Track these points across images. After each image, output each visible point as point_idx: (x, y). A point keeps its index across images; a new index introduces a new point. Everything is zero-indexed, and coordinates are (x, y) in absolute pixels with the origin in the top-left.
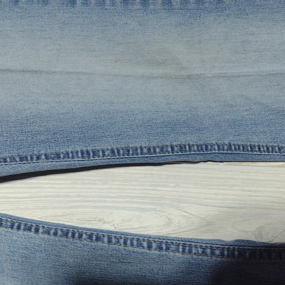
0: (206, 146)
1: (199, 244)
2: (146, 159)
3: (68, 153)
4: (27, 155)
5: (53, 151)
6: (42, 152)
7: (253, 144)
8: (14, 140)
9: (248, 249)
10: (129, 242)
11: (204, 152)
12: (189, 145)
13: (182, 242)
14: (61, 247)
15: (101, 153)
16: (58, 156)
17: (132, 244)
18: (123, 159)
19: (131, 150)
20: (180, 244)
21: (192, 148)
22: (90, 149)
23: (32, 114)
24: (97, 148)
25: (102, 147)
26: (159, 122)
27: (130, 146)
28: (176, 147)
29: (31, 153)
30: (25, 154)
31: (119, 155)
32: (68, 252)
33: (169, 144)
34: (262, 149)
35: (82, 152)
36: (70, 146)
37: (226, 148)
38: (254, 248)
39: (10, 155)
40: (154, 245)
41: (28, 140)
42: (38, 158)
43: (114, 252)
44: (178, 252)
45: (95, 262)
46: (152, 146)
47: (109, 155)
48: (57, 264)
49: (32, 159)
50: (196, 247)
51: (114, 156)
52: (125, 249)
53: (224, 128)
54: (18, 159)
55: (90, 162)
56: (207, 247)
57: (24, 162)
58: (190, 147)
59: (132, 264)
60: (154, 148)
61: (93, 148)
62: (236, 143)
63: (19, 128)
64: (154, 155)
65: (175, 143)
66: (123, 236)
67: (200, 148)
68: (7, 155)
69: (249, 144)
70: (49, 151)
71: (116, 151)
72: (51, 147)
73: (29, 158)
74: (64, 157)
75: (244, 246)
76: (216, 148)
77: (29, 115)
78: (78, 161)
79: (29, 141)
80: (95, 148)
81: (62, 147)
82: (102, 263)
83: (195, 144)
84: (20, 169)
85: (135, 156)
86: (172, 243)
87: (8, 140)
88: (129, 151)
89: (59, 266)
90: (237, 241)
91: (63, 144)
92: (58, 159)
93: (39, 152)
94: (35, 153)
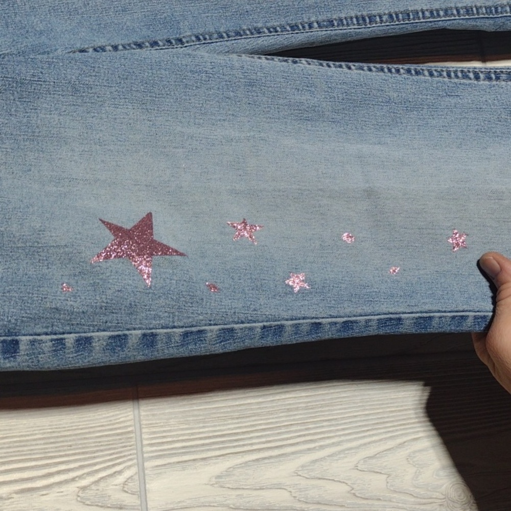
2: (430, 24)
3: (341, 20)
4: (296, 23)
5: (325, 18)
6: (313, 19)
8: (279, 6)
10: (453, 74)
11: (494, 15)
14: (381, 81)
15: (378, 19)
16: (331, 23)
17: (457, 77)
18: (404, 26)
19: (411, 14)
22: (365, 13)
24: (373, 12)
25: (379, 11)
27: (410, 9)
29: (301, 21)
30: (294, 22)
31: (398, 20)
32: (390, 86)
35: (357, 18)
36: (342, 11)
39: (278, 23)
40: (482, 76)
41: (294, 5)
42: (310, 26)
43: (439, 84)
45: (420, 96)
46: (434, 8)
47: (387, 21)
48: (380, 100)
49: (304, 27)
51: (392, 22)
52: (451, 82)
54: (288, 28)
55: (367, 30)
57: (296, 32)
58: (477, 9)
59: (462, 97)
60: (437, 11)
61: (368, 12)
64: (439, 19)
65: (460, 5)
66: (444, 69)
68: (275, 24)
70: (320, 18)
71: (394, 16)
72: (322, 13)
73: (301, 27)
74: (338, 25)
78: (355, 29)
79: (296, 6)
80: (370, 12)
81: (333, 12)
82: (428, 97)
83: (483, 5)
84: (294, 40)
85: (417, 21)
87: (273, 6)
88: (408, 15)
89: (383, 102)
91: (335, 9)
92: (332, 27)
93: (309, 19)
94: (306, 20)
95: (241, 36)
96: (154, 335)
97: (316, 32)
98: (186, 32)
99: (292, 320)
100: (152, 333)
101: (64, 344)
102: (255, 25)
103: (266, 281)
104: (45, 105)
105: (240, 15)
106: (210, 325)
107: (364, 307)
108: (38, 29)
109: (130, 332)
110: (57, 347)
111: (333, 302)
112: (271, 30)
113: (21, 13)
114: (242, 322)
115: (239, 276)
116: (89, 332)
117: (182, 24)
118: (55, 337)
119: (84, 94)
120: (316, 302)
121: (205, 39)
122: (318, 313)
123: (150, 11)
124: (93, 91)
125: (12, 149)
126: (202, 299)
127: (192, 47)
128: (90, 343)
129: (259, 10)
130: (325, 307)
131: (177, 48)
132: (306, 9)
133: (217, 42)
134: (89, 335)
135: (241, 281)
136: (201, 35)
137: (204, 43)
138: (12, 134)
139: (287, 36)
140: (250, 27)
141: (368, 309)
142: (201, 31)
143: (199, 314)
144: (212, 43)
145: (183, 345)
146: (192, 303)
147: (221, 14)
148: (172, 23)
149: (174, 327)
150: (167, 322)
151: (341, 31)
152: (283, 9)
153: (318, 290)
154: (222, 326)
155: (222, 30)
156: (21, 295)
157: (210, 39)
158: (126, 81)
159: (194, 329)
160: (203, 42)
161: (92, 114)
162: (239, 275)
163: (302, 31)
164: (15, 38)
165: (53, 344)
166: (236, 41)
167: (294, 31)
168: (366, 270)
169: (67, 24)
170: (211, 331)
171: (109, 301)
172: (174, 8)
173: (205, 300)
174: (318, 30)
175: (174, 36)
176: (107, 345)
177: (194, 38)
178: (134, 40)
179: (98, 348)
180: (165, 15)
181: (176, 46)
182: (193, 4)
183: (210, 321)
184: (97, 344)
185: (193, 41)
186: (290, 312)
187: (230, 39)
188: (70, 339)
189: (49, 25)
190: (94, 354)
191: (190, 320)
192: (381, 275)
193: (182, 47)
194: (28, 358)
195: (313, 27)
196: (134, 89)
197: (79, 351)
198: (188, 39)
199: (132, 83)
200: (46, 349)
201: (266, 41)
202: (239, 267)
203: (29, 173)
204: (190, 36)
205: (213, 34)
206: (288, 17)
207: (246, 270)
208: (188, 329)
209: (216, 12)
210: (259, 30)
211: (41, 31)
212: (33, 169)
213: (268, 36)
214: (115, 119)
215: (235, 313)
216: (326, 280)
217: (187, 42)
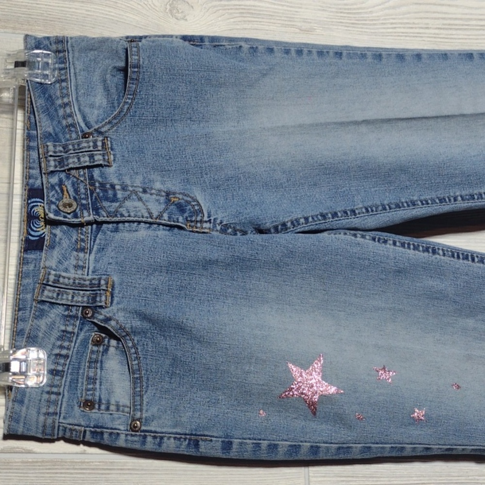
3: (481, 195)
4: (444, 197)
5: (467, 193)
6: (458, 194)
8: (432, 183)
16: (472, 197)
23: (448, 158)
29: (448, 195)
30: (442, 196)
36: (482, 187)
39: (430, 197)
41: (444, 183)
42: (455, 200)
49: (450, 200)
54: (437, 201)
63: (437, 172)
68: (427, 197)
70: (464, 193)
72: (465, 189)
73: (447, 200)
74: (478, 199)
77: (445, 159)
79: (445, 184)
81: (475, 188)
87: (427, 183)
91: (476, 186)
92: (473, 200)
93: (455, 193)
94: (452, 194)
95: (400, 208)
96: (318, 447)
97: (460, 204)
98: (359, 204)
99: (411, 444)
100: (317, 446)
101: (260, 447)
102: (411, 197)
103: (397, 414)
104: (257, 275)
105: (401, 189)
106: (355, 443)
107: (464, 441)
108: (254, 201)
109: (303, 444)
110: (256, 448)
111: (442, 435)
112: (424, 202)
113: (243, 187)
114: (377, 443)
115: (379, 409)
116: (276, 441)
117: (356, 197)
118: (255, 441)
119: (283, 269)
120: (430, 434)
121: (372, 211)
122: (430, 441)
123: (334, 185)
124: (290, 267)
125: (232, 304)
126: (351, 426)
127: (362, 218)
128: (277, 448)
129: (416, 186)
130: (436, 438)
131: (351, 218)
132: (453, 186)
133: (381, 213)
134: (276, 442)
135: (379, 412)
136: (370, 207)
137: (371, 215)
138: (233, 294)
139: (435, 207)
140: (407, 200)
141: (465, 442)
142: (370, 203)
143: (349, 436)
144: (378, 214)
145: (336, 455)
146: (344, 428)
147: (386, 188)
148: (349, 196)
149: (332, 443)
150: (327, 439)
151: (480, 203)
152: (435, 185)
153: (432, 424)
154: (364, 445)
155: (386, 202)
156: (235, 417)
157: (376, 211)
158: (312, 262)
159: (345, 446)
160: (371, 213)
161: (287, 283)
162: (378, 407)
163: (448, 203)
164: (238, 209)
165: (254, 446)
166: (396, 212)
167: (442, 203)
168: (469, 410)
169: (274, 196)
170: (356, 448)
171: (288, 424)
172: (351, 183)
173: (352, 427)
174: (461, 202)
175: (350, 208)
176: (287, 451)
177: (364, 210)
178: (321, 211)
179: (281, 452)
180: (344, 189)
181: (350, 217)
182: (366, 180)
183: (356, 441)
184: (281, 450)
185: (363, 213)
186: (411, 439)
187: (391, 211)
188: (265, 443)
189: (262, 198)
190: (278, 456)
191: (343, 439)
192: (479, 415)
193: (354, 218)
194: (237, 454)
195: (457, 200)
196: (317, 268)
197: (269, 453)
198: (360, 211)
199: (316, 264)
200: (249, 449)
201: (419, 211)
202: (379, 401)
203: (243, 320)
204: (361, 208)
205: (379, 206)
206: (438, 192)
207: (384, 404)
208: (340, 445)
209: (383, 186)
210: (414, 202)
211: (256, 203)
212: (245, 318)
213: (421, 207)
214: (302, 287)
215: (373, 436)
216: (440, 416)
217: (359, 213)
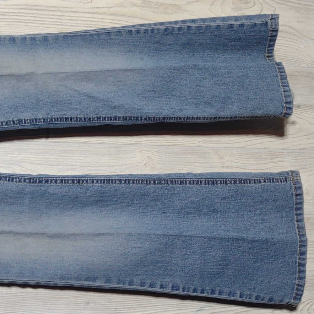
0: (36, 120)
1: (17, 177)
7: (67, 116)
9: (45, 179)
12: (25, 120)
13: (8, 176)
20: (7, 177)
21: (27, 122)
26: (5, 106)
28: (16, 121)
33: (12, 120)
34: (73, 120)
37: (49, 120)
38: (48, 178)
44: (6, 181)
50: (16, 178)
53: (49, 107)
56: (22, 178)
62: (56, 117)
67: (32, 121)
69: (64, 117)
75: (42, 177)
76: (42, 121)
86: (3, 176)
90: (39, 175)
